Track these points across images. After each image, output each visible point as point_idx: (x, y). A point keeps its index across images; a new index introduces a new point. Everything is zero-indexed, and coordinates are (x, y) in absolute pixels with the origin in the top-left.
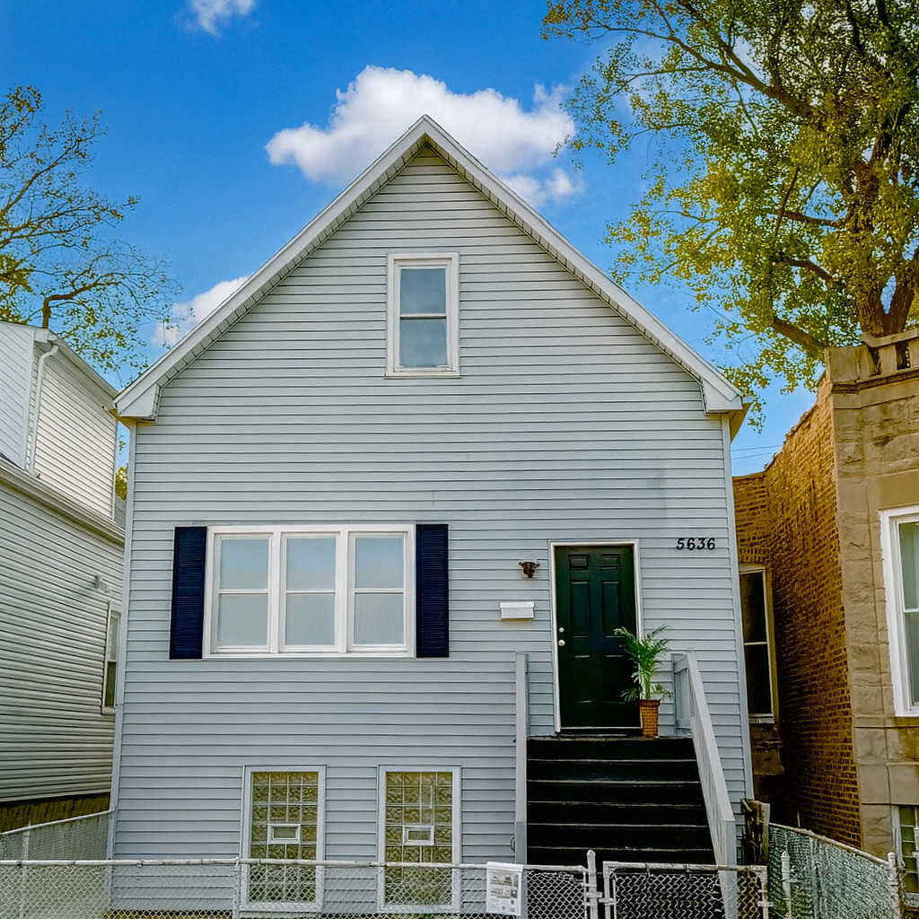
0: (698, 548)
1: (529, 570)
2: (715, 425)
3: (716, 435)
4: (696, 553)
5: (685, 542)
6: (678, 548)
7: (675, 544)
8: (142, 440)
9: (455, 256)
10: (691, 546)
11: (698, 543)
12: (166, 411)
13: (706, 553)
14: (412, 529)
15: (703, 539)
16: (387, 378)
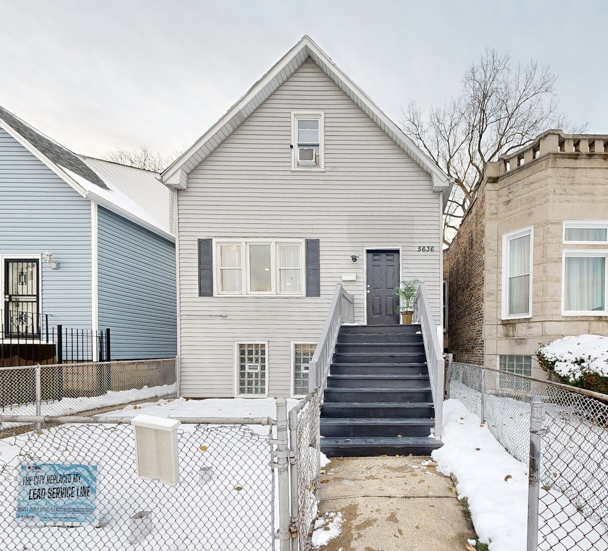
0: (427, 251)
1: (354, 259)
2: (437, 196)
3: (437, 201)
4: (426, 253)
5: (421, 248)
6: (418, 251)
7: (417, 248)
8: (181, 198)
9: (322, 113)
10: (424, 250)
11: (427, 249)
12: (190, 185)
13: (430, 253)
14: (303, 241)
15: (429, 247)
16: (292, 171)
